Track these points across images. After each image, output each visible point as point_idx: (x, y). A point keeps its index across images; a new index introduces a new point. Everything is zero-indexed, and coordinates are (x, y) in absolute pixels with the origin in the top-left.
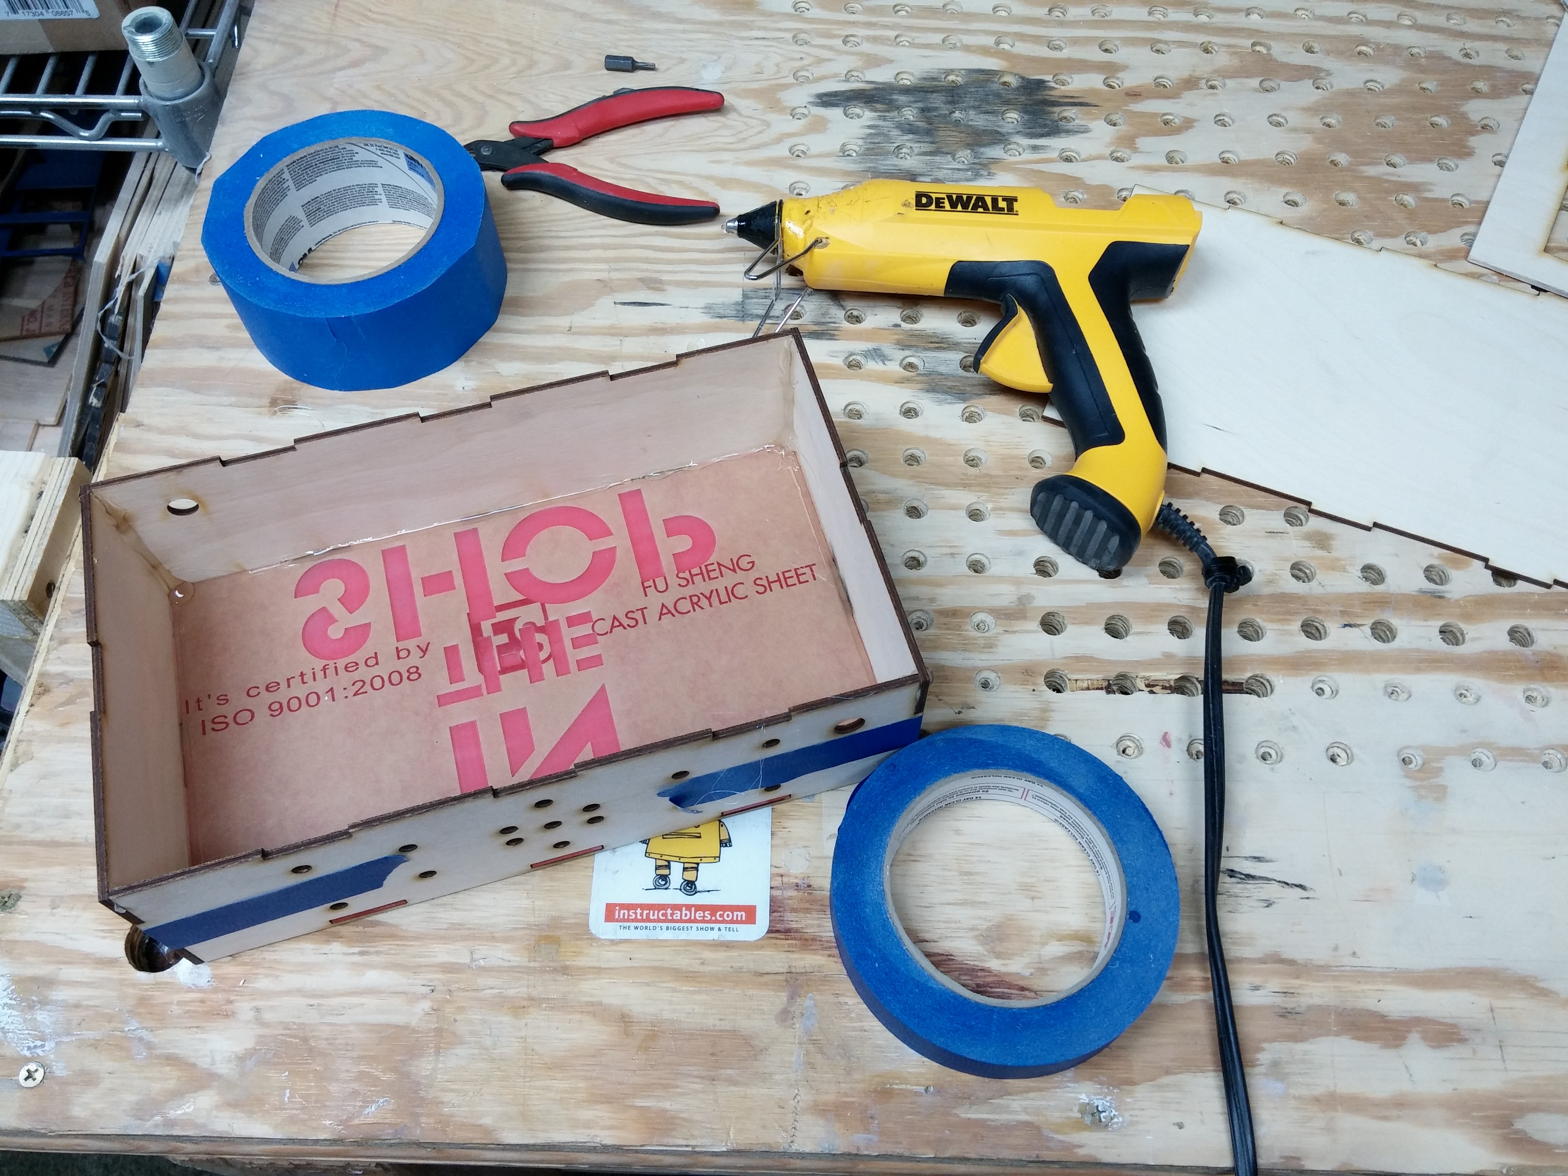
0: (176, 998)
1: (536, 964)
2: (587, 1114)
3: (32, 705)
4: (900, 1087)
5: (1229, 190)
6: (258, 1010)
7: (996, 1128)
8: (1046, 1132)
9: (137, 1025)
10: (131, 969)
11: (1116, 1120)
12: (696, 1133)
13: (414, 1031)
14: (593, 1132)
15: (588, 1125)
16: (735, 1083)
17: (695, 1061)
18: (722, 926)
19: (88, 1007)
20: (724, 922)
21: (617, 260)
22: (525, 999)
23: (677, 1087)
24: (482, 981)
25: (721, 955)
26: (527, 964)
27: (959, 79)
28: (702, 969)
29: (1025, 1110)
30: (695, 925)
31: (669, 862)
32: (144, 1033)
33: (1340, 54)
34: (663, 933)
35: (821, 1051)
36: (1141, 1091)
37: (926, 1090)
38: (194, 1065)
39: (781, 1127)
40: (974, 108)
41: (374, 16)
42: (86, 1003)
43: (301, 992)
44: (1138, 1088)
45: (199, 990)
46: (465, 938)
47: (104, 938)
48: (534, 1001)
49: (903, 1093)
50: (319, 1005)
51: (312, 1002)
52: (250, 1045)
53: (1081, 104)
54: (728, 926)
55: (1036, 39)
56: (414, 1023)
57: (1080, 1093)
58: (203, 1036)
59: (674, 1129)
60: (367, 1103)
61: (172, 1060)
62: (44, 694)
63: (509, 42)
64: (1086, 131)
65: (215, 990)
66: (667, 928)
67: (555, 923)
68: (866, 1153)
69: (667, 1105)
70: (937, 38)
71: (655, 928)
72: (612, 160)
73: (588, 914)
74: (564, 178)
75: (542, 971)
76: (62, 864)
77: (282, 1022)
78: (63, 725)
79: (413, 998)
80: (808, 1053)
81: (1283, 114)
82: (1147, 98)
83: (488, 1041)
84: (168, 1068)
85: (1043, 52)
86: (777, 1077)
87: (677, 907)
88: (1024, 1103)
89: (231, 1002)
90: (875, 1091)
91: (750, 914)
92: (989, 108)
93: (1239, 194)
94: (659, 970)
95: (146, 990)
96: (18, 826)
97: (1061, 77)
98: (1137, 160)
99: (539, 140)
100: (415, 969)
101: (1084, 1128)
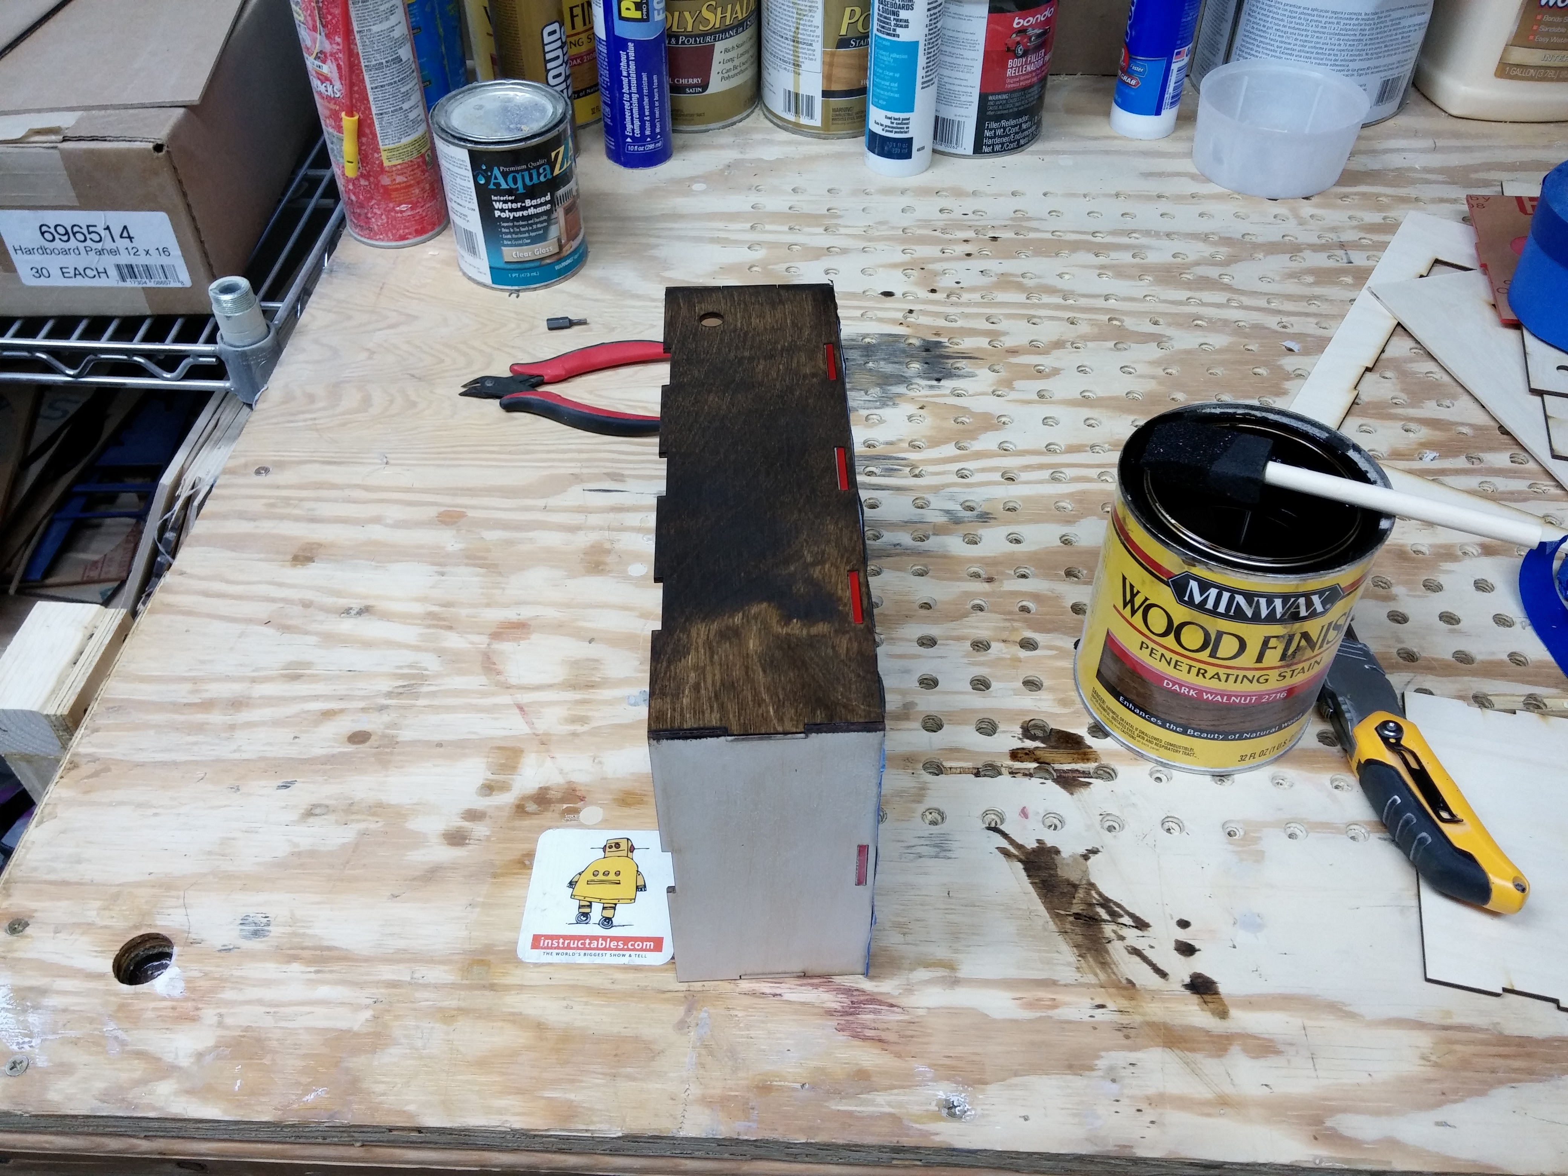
0: (152, 1005)
1: (467, 982)
2: (502, 1103)
3: (62, 777)
4: (779, 1083)
5: (1087, 417)
6: (221, 1015)
7: (862, 1118)
8: (906, 1122)
9: (114, 1027)
10: (116, 981)
11: (969, 1113)
12: (595, 1119)
13: (356, 1035)
14: (505, 1118)
15: (500, 1111)
16: (634, 1079)
17: (599, 1060)
18: (633, 953)
19: (74, 1012)
20: (634, 950)
21: (587, 460)
22: (455, 1010)
23: (582, 1081)
24: (419, 995)
25: (631, 976)
26: (460, 982)
27: (874, 341)
28: (612, 987)
29: (889, 1104)
30: (609, 952)
31: (591, 902)
32: (119, 1033)
33: (1180, 325)
34: (581, 958)
35: (711, 1053)
36: (993, 1090)
37: (803, 1086)
38: (159, 1059)
39: (671, 1115)
40: (884, 359)
41: (411, 295)
42: (72, 1008)
43: (260, 1002)
44: (989, 1087)
45: (172, 999)
46: (409, 961)
47: (96, 957)
48: (463, 1011)
49: (780, 1089)
50: (275, 1012)
51: (268, 1010)
52: (211, 1043)
53: (970, 358)
54: (638, 953)
55: (936, 314)
56: (356, 1028)
57: (938, 1090)
58: (172, 1036)
59: (576, 1116)
60: (307, 1092)
61: (140, 1055)
62: (73, 769)
63: (515, 312)
64: (973, 375)
65: (186, 999)
66: (585, 954)
67: (488, 949)
68: (746, 1138)
69: (572, 1096)
70: (858, 313)
71: (574, 954)
72: (591, 392)
73: (517, 943)
74: (549, 401)
75: (471, 987)
76: (67, 899)
77: (241, 1026)
78: (86, 792)
79: (357, 1008)
80: (700, 1055)
81: (1133, 366)
82: (1024, 354)
83: (419, 1043)
84: (136, 1062)
85: (942, 323)
86: (671, 1074)
87: (596, 938)
88: (888, 1098)
89: (198, 1009)
90: (757, 1087)
91: (657, 944)
92: (896, 360)
93: (1095, 420)
94: (574, 987)
95: (126, 999)
96: (35, 869)
97: (955, 340)
98: (1013, 395)
99: (532, 376)
100: (361, 985)
101: (941, 1119)
